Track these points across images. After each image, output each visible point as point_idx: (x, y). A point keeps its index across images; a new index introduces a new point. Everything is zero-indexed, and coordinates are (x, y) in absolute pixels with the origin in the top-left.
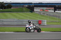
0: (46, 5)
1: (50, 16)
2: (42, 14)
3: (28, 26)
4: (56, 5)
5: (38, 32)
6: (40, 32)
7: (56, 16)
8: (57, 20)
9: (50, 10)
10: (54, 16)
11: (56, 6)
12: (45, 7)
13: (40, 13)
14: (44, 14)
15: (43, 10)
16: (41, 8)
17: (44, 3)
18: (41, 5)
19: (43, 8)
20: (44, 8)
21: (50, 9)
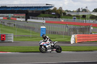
0: (13, 9)
1: (19, 27)
2: (6, 24)
3: (43, 43)
4: (28, 9)
5: (58, 52)
6: (60, 52)
7: (29, 28)
8: (31, 34)
9: (19, 18)
10: (25, 27)
11: (29, 12)
12: (12, 13)
13: (4, 22)
14: (9, 24)
15: (8, 18)
16: (5, 15)
17: (9, 7)
18: (5, 9)
19: (8, 15)
20: (10, 14)
21: (19, 16)
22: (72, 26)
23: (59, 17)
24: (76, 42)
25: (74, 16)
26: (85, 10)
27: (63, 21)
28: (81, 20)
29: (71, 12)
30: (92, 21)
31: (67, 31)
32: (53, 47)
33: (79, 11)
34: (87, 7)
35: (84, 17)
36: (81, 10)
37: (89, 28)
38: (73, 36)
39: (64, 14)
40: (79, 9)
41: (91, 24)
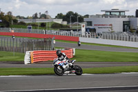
3: (58, 62)
22: (26, 39)
23: (8, 26)
24: (32, 62)
25: (29, 24)
26: (44, 16)
27: (13, 31)
28: (39, 30)
29: (24, 18)
30: (54, 32)
31: (18, 46)
32: (71, 68)
33: (35, 17)
34: (47, 12)
35: (43, 25)
36: (38, 16)
37: (50, 42)
38: (27, 53)
39: (15, 21)
40: (36, 14)
41: (53, 36)
